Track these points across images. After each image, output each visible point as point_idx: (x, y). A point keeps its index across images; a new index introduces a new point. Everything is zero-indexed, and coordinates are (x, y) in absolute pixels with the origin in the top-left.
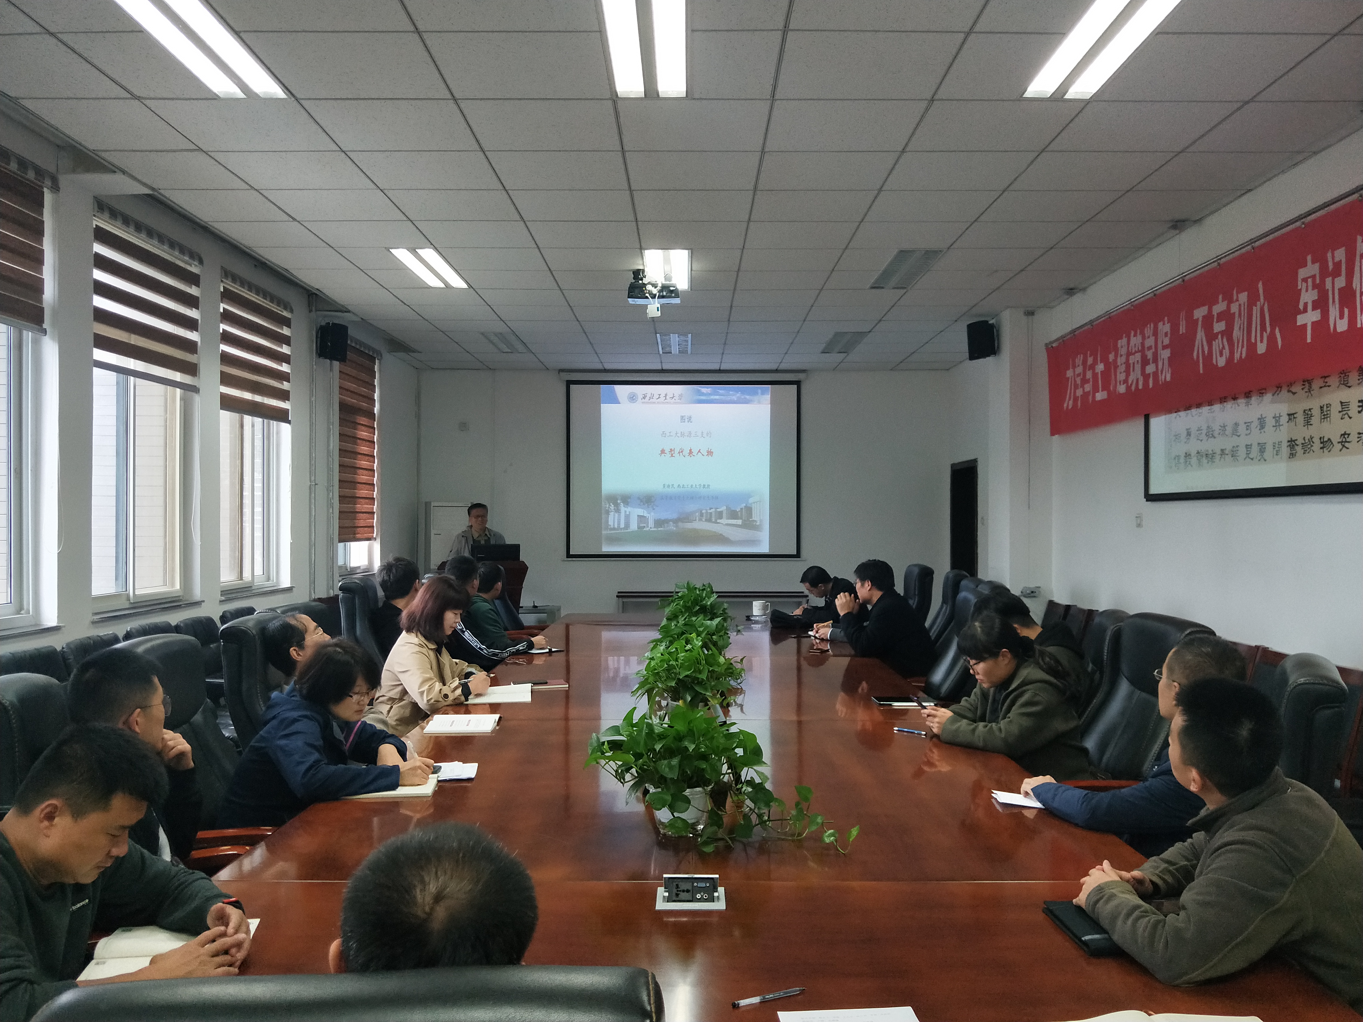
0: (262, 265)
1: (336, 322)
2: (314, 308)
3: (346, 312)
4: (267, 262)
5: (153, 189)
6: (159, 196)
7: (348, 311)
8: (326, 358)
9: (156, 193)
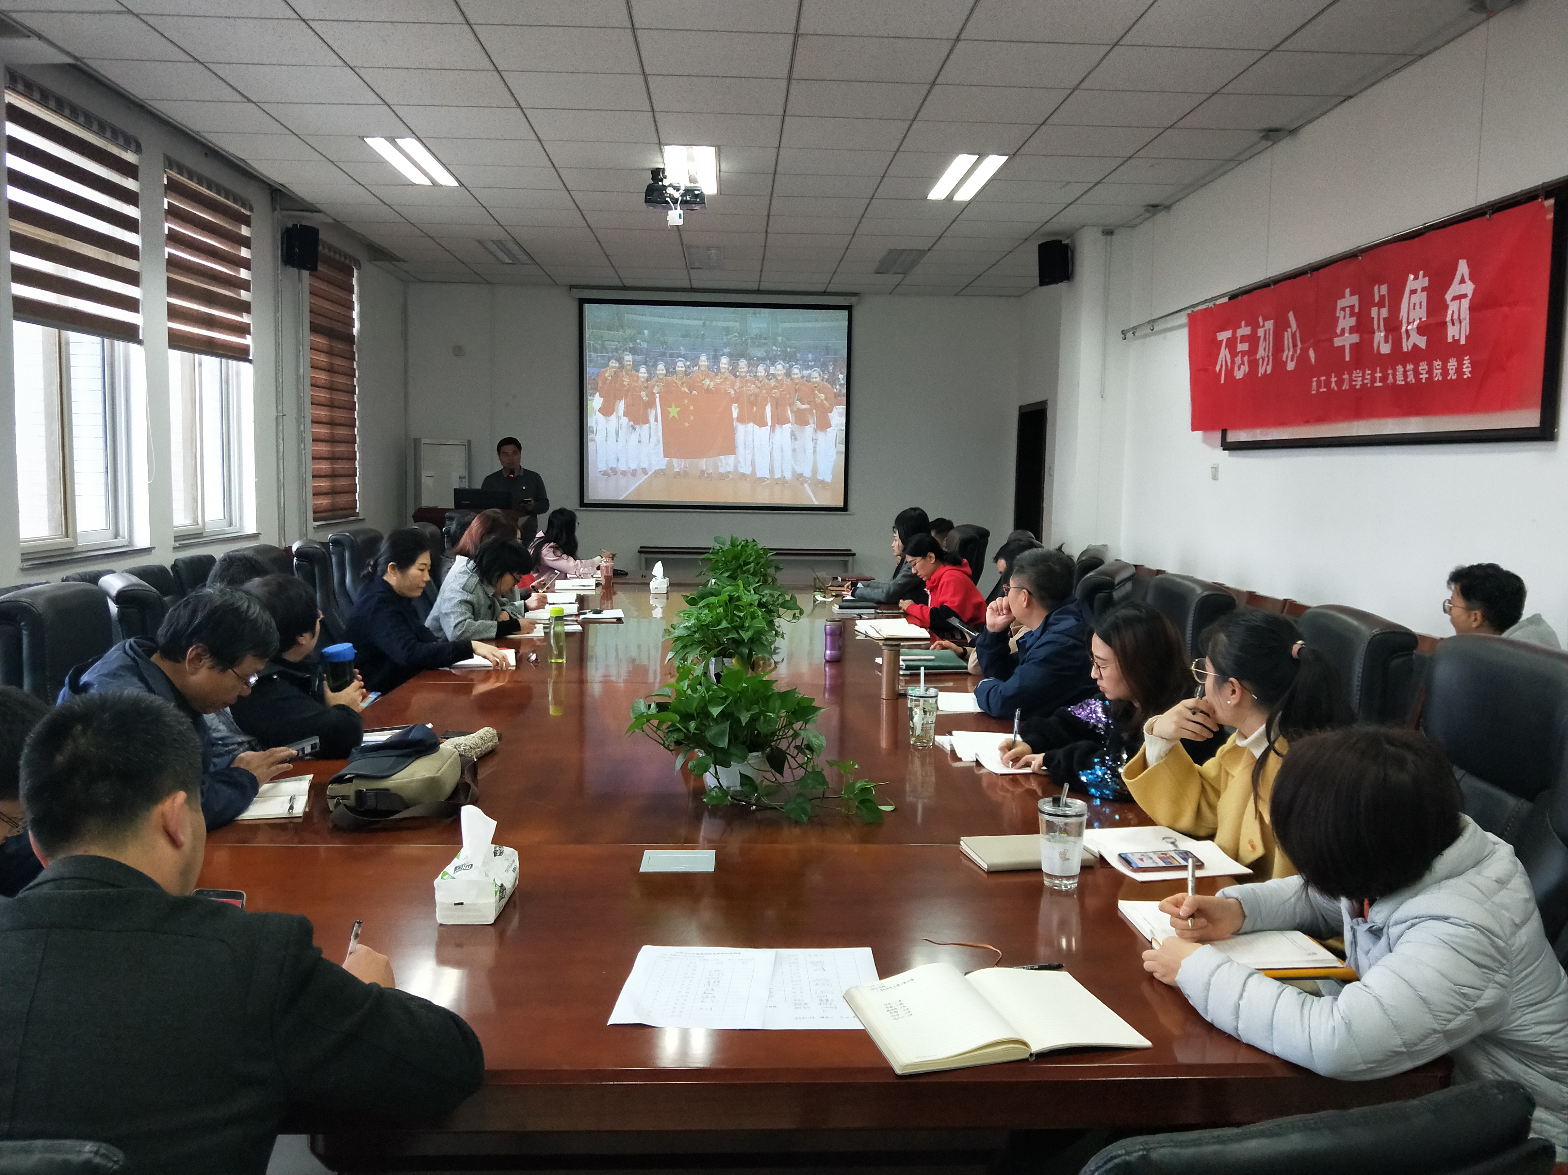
0: (213, 153)
1: (304, 223)
2: (278, 207)
3: (316, 212)
4: (220, 150)
5: (76, 58)
6: (83, 66)
7: (319, 211)
8: (293, 266)
9: (79, 63)
